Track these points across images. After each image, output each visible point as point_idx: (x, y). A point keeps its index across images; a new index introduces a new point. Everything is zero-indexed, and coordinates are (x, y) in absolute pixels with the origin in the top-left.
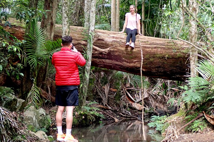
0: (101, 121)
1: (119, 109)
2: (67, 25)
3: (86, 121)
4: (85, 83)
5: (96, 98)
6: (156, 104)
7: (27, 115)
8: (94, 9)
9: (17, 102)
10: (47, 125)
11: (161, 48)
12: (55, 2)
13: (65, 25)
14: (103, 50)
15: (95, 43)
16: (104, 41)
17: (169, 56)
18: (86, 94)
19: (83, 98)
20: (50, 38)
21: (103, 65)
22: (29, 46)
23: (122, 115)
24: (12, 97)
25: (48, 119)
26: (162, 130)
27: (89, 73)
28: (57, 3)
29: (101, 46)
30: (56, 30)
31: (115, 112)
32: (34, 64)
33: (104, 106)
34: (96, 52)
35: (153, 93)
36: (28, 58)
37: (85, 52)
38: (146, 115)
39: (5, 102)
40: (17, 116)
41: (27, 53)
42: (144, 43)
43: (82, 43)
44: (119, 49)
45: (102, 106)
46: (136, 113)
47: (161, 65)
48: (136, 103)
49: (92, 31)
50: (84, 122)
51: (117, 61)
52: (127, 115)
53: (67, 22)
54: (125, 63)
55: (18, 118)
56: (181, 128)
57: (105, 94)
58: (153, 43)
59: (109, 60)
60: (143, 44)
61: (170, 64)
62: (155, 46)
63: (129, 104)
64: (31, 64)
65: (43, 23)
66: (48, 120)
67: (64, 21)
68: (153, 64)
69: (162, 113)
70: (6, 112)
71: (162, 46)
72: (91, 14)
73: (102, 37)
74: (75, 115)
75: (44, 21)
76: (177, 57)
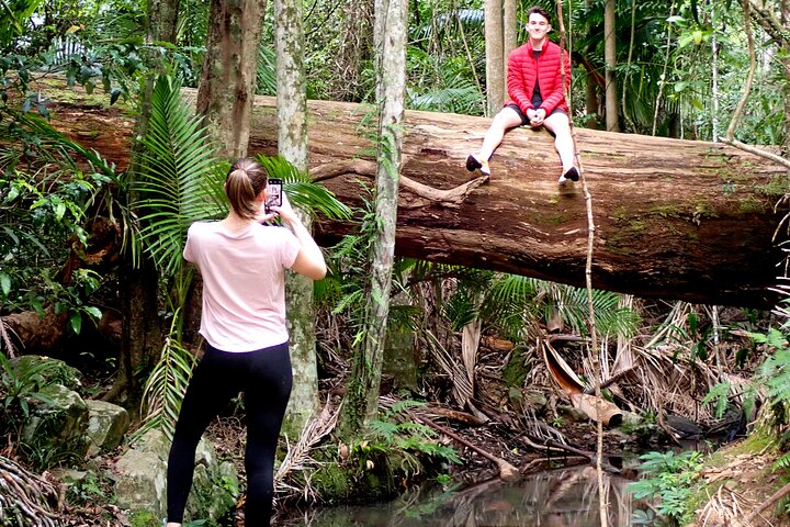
0: (446, 472)
1: (516, 422)
2: (297, 98)
3: (380, 480)
4: (372, 328)
5: (427, 379)
6: (668, 394)
7: (127, 472)
8: (401, 32)
9: (87, 419)
10: (220, 505)
11: (675, 178)
12: (250, 7)
13: (287, 97)
14: (443, 194)
15: (410, 164)
16: (446, 157)
17: (706, 208)
18: (378, 373)
19: (369, 386)
20: (236, 151)
21: (444, 252)
22: (149, 187)
23: (533, 444)
24: (64, 398)
25: (224, 478)
26: (685, 512)
27: (387, 288)
28: (258, 11)
29: (438, 177)
30: (261, 118)
31: (501, 434)
32: (169, 256)
33: (459, 409)
34: (418, 203)
35: (654, 352)
36: (146, 233)
37: (368, 204)
38: (628, 443)
39: (36, 419)
40: (58, 490)
41: (141, 212)
42: (606, 159)
43: (358, 169)
44: (508, 188)
45: (451, 412)
46: (588, 436)
47: (676, 248)
48: (587, 396)
49: (394, 118)
50: (374, 482)
51: (501, 234)
52: (550, 444)
53: (295, 85)
54: (532, 240)
55: (63, 497)
56: (758, 508)
57: (462, 362)
58: (643, 159)
59: (471, 233)
60: (603, 163)
61: (713, 242)
62: (651, 170)
63: (559, 401)
64: (159, 255)
65: (206, 93)
66: (223, 483)
67: (284, 84)
68: (643, 242)
69: (691, 430)
70: (10, 476)
71: (679, 171)
72: (387, 51)
73: (437, 141)
74: (336, 455)
75: (210, 84)
76: (739, 212)
